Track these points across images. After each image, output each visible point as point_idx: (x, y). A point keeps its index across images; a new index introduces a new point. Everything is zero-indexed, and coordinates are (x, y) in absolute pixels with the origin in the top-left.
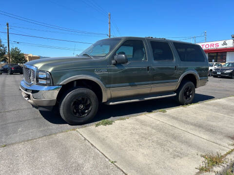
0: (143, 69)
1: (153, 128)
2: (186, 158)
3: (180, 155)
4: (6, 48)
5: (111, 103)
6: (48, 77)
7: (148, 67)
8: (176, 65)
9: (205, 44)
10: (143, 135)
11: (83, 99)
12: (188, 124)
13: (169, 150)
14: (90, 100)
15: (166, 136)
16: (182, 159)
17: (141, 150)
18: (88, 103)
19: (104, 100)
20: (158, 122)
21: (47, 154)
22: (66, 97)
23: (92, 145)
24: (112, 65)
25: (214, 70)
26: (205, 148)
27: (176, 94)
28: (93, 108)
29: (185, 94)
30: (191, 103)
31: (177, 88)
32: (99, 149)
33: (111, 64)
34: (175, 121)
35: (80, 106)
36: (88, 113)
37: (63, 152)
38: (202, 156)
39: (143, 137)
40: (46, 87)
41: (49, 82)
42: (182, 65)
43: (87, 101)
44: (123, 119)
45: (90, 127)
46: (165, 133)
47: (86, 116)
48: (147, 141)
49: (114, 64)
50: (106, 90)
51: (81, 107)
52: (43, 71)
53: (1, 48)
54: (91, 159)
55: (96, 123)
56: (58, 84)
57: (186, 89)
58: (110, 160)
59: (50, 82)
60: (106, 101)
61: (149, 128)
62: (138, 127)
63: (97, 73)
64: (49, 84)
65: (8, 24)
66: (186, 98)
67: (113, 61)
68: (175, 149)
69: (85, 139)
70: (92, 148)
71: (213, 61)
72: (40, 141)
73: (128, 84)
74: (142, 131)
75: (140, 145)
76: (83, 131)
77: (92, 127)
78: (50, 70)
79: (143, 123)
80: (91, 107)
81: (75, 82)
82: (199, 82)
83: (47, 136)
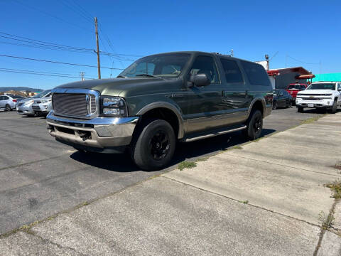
0: (217, 95)
5: (188, 140)
6: (122, 104)
7: (222, 92)
18: (166, 140)
19: (180, 136)
22: (144, 131)
23: (200, 189)
24: (188, 89)
27: (246, 126)
28: (171, 147)
29: (254, 125)
30: (259, 137)
31: (247, 119)
32: (214, 192)
33: (186, 86)
36: (166, 153)
41: (123, 112)
47: (164, 158)
49: (190, 87)
50: (183, 123)
51: (158, 145)
52: (113, 97)
56: (134, 114)
57: (255, 119)
59: (125, 111)
60: (182, 137)
64: (122, 114)
66: (255, 131)
67: (189, 84)
69: (185, 184)
76: (171, 176)
80: (168, 145)
82: (266, 111)
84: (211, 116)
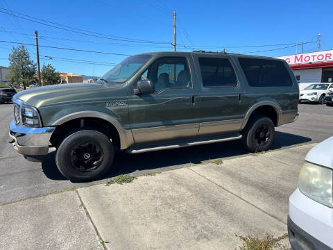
0: (184, 100)
1: (189, 189)
2: (216, 241)
3: (209, 235)
4: (36, 65)
5: (134, 151)
6: (35, 115)
7: (193, 98)
8: (240, 93)
9: (317, 54)
10: (169, 201)
11: (90, 146)
12: (247, 184)
13: (195, 227)
14: (100, 147)
15: (204, 202)
16: (209, 243)
17: (154, 224)
18: (98, 151)
19: (123, 146)
20: (202, 180)
21: (21, 226)
22: (63, 143)
23: (87, 213)
24: (134, 96)
25: (327, 95)
26: (253, 225)
27: (241, 136)
28: (105, 158)
29: (257, 135)
30: (266, 150)
31: (243, 127)
32: (94, 221)
33: (132, 93)
34: (229, 178)
35: (85, 155)
36: (98, 165)
37: (43, 223)
38: (242, 238)
39: (167, 204)
40: (34, 129)
41: (37, 122)
42: (251, 92)
43: (95, 148)
44: (150, 174)
45: (98, 186)
46: (204, 198)
47: (94, 170)
48: (171, 210)
49: (137, 94)
50: (125, 133)
51: (88, 156)
52: (29, 107)
53: (30, 66)
54: (76, 236)
55: (109, 180)
56: (49, 124)
57: (259, 128)
58: (101, 239)
59: (39, 122)
60: (125, 147)
61: (183, 190)
62: (168, 187)
63: (109, 108)
64: (37, 125)
65: (36, 33)
66: (259, 143)
67: (136, 90)
68: (207, 224)
69: (82, 204)
70: (85, 218)
71: (330, 79)
72: (20, 205)
73: (160, 123)
74: (171, 193)
75: (157, 216)
76: (84, 192)
77: (101, 186)
78: (39, 105)
79: (178, 181)
80: (101, 157)
81: (82, 121)
83: (34, 197)
84: (174, 124)
